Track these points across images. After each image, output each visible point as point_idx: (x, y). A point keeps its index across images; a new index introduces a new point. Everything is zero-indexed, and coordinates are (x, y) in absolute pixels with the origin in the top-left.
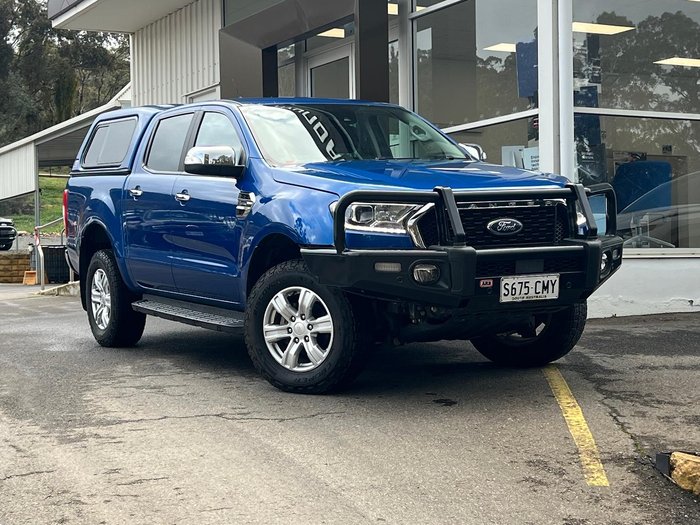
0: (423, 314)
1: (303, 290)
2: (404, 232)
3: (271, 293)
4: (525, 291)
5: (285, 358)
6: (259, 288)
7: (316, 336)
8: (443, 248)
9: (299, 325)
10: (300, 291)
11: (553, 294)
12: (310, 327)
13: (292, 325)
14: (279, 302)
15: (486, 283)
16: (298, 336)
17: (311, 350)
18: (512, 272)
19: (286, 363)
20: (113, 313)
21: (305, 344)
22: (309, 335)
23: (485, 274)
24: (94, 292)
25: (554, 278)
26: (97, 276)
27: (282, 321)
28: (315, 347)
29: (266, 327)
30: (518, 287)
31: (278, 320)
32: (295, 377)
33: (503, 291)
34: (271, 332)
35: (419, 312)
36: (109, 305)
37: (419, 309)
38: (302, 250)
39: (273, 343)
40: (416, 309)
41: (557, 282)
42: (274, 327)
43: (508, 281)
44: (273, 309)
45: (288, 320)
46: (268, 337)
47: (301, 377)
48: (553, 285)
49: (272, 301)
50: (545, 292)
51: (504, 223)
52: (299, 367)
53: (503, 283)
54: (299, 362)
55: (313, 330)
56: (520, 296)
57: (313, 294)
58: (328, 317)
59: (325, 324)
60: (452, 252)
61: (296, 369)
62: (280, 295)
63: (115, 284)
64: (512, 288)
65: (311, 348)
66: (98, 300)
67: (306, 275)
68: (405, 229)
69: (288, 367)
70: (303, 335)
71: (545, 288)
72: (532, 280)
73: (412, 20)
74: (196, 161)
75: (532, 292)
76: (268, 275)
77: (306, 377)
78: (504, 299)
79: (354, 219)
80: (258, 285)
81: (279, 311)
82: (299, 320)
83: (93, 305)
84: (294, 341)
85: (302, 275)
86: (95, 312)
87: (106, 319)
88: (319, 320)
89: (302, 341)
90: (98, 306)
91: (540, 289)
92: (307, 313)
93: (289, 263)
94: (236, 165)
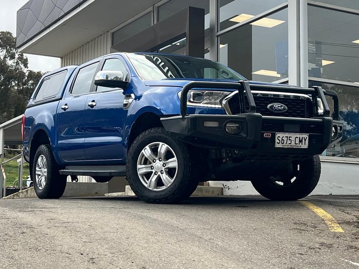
0: (230, 155)
1: (161, 143)
2: (220, 106)
3: (142, 147)
4: (289, 142)
5: (149, 184)
6: (136, 143)
7: (167, 170)
8: (243, 114)
9: (158, 164)
10: (159, 144)
11: (305, 145)
12: (164, 165)
13: (154, 164)
14: (147, 151)
15: (267, 135)
16: (157, 171)
17: (164, 178)
18: (282, 131)
19: (149, 187)
20: (47, 179)
21: (161, 175)
22: (163, 170)
23: (267, 130)
24: (37, 169)
25: (306, 136)
26: (40, 159)
27: (148, 162)
28: (167, 176)
29: (139, 166)
30: (285, 139)
31: (146, 162)
32: (154, 194)
33: (277, 141)
34: (142, 169)
35: (228, 154)
36: (46, 174)
37: (228, 152)
38: (161, 119)
39: (143, 175)
40: (226, 152)
41: (308, 138)
42: (144, 166)
43: (280, 135)
44: (143, 155)
45: (151, 161)
46: (140, 172)
47: (158, 194)
48: (305, 140)
49: (143, 151)
50: (301, 144)
51: (277, 106)
52: (157, 188)
53: (277, 136)
54: (157, 186)
55: (166, 167)
56: (287, 145)
57: (166, 145)
58: (175, 158)
59: (173, 163)
60: (248, 115)
61: (155, 190)
62: (147, 147)
63: (50, 162)
64: (282, 140)
65: (164, 177)
66: (39, 173)
67: (163, 135)
68: (221, 105)
69: (151, 189)
70: (160, 170)
71: (301, 141)
72: (293, 136)
73: (218, 36)
74: (101, 78)
75: (293, 143)
76: (141, 136)
77: (161, 193)
78: (277, 146)
79: (192, 100)
80: (135, 142)
81: (147, 156)
82: (158, 161)
83: (37, 176)
84: (155, 174)
85: (160, 135)
86: (37, 180)
87: (44, 183)
88: (170, 160)
89: (159, 173)
90: (40, 177)
91: (297, 141)
92: (162, 157)
93: (153, 129)
94: (124, 81)
